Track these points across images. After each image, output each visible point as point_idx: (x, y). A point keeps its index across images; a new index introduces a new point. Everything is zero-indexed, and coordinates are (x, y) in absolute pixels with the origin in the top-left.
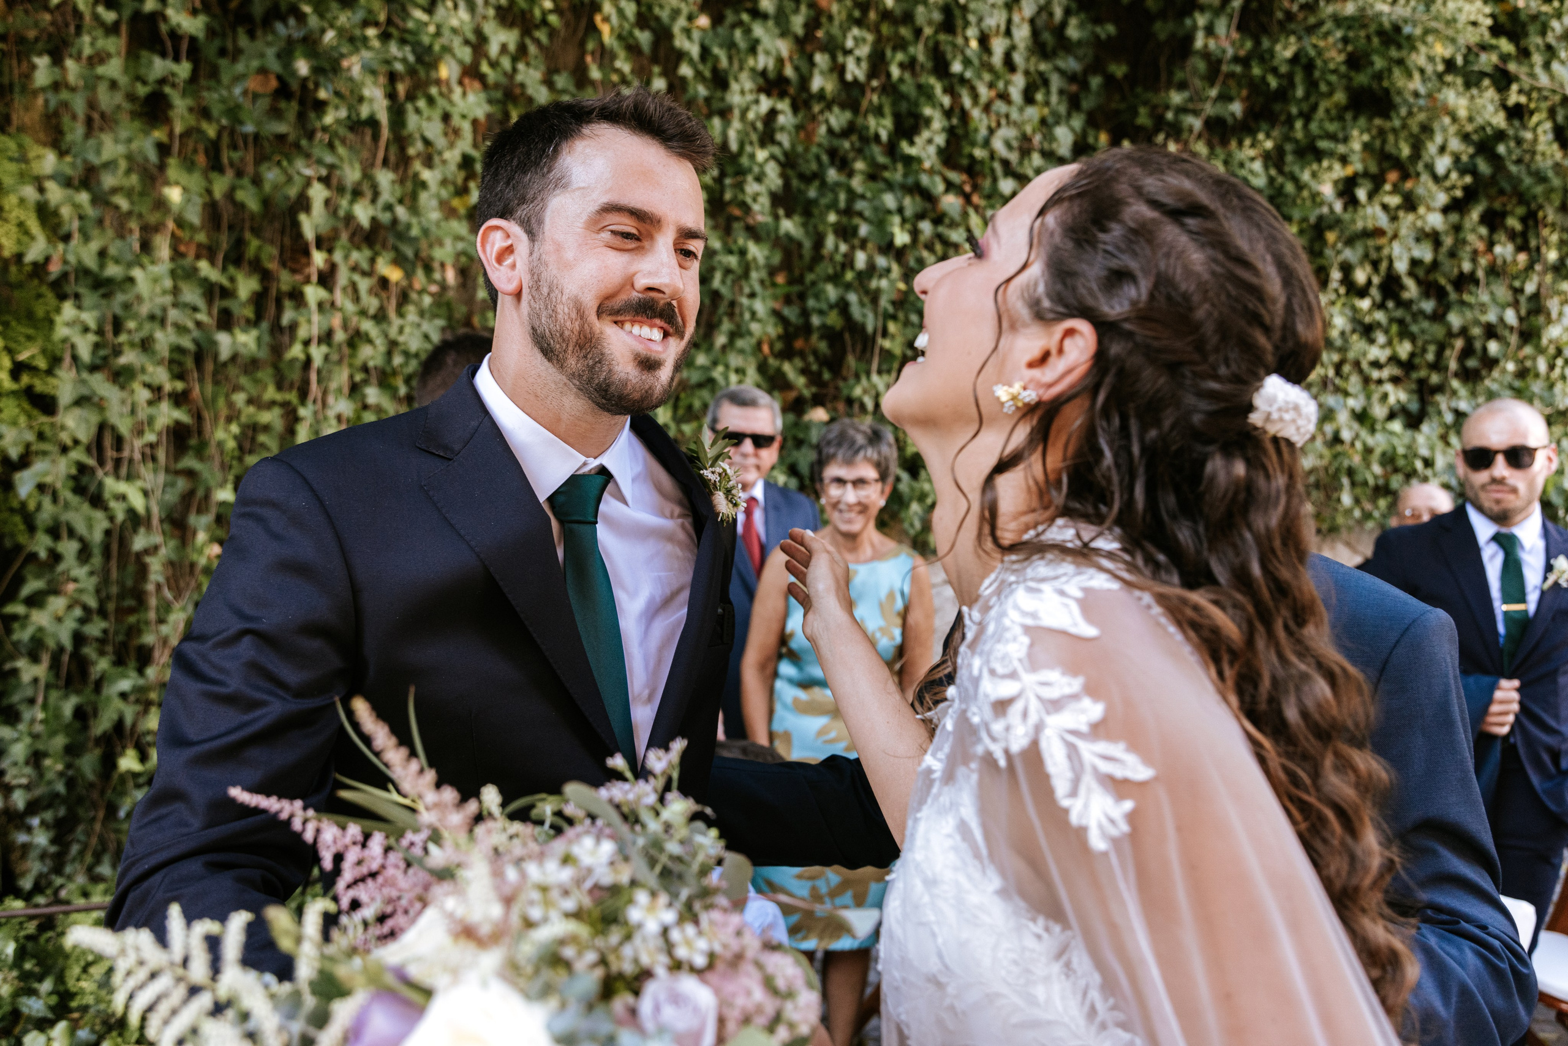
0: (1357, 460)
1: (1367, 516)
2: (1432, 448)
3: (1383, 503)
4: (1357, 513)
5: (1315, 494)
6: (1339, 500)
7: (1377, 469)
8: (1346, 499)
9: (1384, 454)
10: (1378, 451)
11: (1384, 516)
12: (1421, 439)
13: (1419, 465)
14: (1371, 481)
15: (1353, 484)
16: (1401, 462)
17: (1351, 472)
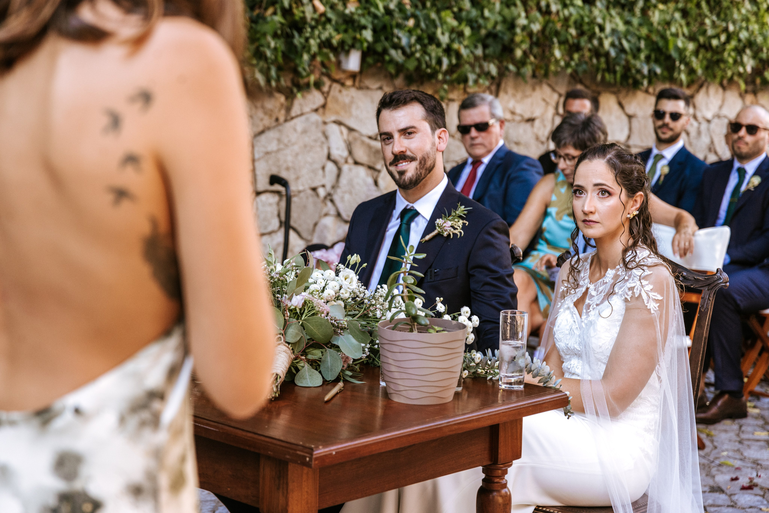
0: (559, 26)
1: (568, 65)
2: (604, 19)
3: (576, 56)
4: (562, 63)
5: (535, 50)
6: (553, 55)
7: (573, 31)
8: (557, 53)
9: (575, 22)
10: (572, 19)
11: (577, 65)
12: (596, 12)
13: (597, 30)
14: (571, 41)
15: (560, 43)
16: (586, 28)
17: (557, 34)
